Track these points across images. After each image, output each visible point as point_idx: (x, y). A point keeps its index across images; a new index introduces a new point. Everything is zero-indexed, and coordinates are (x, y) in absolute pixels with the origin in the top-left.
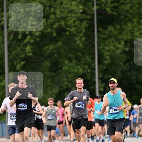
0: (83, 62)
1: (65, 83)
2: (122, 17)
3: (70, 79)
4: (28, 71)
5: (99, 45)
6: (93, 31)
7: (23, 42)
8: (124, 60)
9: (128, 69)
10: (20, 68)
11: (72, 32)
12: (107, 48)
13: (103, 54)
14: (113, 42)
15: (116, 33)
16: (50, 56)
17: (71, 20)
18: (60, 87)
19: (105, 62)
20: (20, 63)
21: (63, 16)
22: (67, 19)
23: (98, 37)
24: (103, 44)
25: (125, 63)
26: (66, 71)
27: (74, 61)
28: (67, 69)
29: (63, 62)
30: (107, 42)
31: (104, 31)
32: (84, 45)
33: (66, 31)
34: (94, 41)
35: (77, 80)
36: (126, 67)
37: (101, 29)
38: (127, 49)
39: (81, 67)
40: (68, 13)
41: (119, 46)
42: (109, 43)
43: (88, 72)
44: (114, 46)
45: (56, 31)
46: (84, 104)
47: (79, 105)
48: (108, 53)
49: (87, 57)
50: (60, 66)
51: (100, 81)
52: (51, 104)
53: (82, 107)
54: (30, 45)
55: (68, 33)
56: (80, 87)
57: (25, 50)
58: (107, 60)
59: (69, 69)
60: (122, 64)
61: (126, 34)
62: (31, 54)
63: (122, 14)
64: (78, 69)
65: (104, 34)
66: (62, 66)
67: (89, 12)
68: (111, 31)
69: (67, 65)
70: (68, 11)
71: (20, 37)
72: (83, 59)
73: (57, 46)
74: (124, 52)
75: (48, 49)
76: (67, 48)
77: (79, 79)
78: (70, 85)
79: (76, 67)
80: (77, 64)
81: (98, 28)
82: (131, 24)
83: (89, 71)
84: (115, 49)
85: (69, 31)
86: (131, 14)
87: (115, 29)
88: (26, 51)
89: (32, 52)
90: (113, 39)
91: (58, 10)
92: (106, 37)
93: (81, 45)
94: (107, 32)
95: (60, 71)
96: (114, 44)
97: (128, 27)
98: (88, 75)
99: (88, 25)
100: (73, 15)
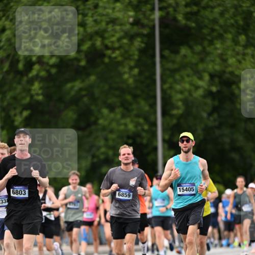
0: (135, 112)
1: (103, 150)
2: (205, 31)
3: (111, 143)
4: (35, 127)
5: (163, 81)
6: (154, 56)
7: (27, 75)
8: (209, 109)
9: (217, 123)
10: (21, 123)
11: (116, 58)
12: (178, 87)
13: (170, 97)
14: (188, 76)
15: (194, 59)
16: (76, 101)
17: (113, 36)
18: (93, 156)
19: (175, 112)
20: (21, 113)
21: (99, 29)
22: (106, 35)
23: (162, 66)
24: (170, 80)
25: (210, 114)
26: (104, 129)
27: (119, 110)
28: (106, 123)
29: (99, 111)
30: (177, 77)
31: (173, 56)
32: (135, 81)
33: (104, 55)
34: (154, 74)
35: (122, 148)
36: (212, 122)
37: (166, 53)
38: (214, 89)
39: (132, 121)
40: (108, 23)
41: (200, 83)
42: (182, 78)
43: (143, 130)
44: (191, 84)
45: (86, 56)
46: (131, 194)
47: (122, 195)
48: (179, 96)
49: (142, 103)
50: (93, 119)
51: (166, 146)
52: (75, 183)
53: (127, 198)
54: (40, 82)
55: (106, 60)
56: (126, 162)
57: (30, 90)
58: (178, 108)
59: (110, 124)
60: (205, 115)
61: (213, 61)
62: (40, 98)
63: (206, 26)
64: (126, 125)
65: (174, 62)
66: (97, 119)
67: (145, 21)
68: (185, 56)
69: (105, 117)
70: (108, 20)
71: (21, 66)
72: (134, 106)
73: (87, 82)
74: (210, 94)
75: (72, 88)
76: (106, 87)
77: (125, 147)
78: (111, 153)
79: (123, 121)
80: (123, 116)
81: (161, 50)
82: (222, 43)
83: (146, 127)
84: (193, 88)
85: (110, 57)
86: (221, 26)
87: (193, 52)
88: (33, 92)
89: (42, 94)
90: (189, 71)
91: (91, 19)
92: (176, 66)
93: (131, 81)
94: (178, 58)
95: (93, 127)
96: (190, 79)
97: (216, 49)
98: (144, 134)
99: (143, 45)
100: (118, 28)
